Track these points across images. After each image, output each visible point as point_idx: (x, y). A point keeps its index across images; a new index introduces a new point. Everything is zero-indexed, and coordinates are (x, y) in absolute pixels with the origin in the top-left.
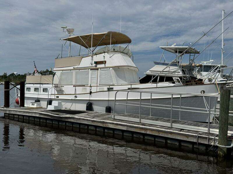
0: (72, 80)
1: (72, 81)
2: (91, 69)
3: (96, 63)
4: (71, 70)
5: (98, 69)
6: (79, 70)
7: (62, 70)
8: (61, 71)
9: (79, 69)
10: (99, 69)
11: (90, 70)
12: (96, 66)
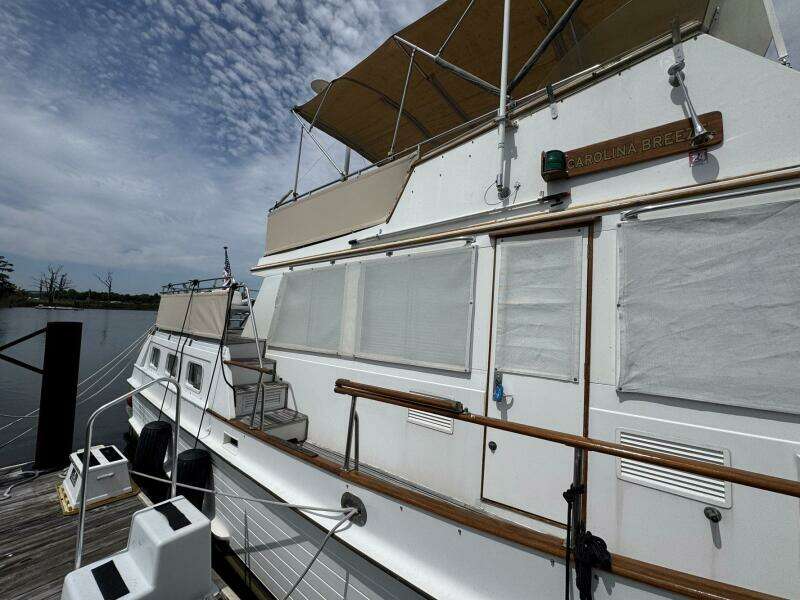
0: (340, 321)
1: (336, 332)
2: (498, 235)
3: (560, 169)
4: (332, 258)
5: (588, 223)
6: (389, 250)
7: (291, 265)
8: (287, 270)
9: (389, 245)
10: (610, 221)
11: (483, 240)
12: (558, 199)
